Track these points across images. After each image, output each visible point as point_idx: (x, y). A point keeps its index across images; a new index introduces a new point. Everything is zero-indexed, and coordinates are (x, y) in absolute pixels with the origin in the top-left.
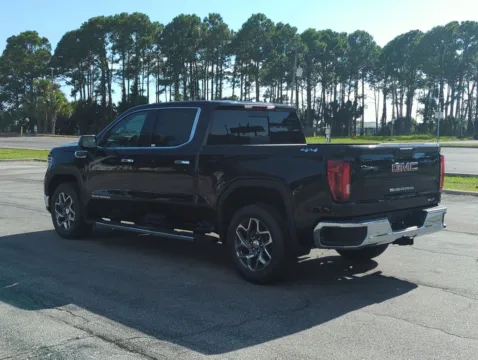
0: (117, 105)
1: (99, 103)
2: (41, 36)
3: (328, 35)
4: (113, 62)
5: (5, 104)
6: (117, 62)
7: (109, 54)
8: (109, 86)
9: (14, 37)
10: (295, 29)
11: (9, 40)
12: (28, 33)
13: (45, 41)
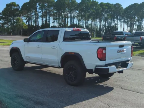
0: (40, 26)
1: (34, 25)
2: (17, 4)
3: (107, 4)
4: (39, 12)
5: (5, 25)
6: (40, 12)
7: (38, 10)
8: (38, 20)
9: (8, 4)
10: (98, 2)
11: (7, 5)
12: (13, 3)
13: (18, 5)
